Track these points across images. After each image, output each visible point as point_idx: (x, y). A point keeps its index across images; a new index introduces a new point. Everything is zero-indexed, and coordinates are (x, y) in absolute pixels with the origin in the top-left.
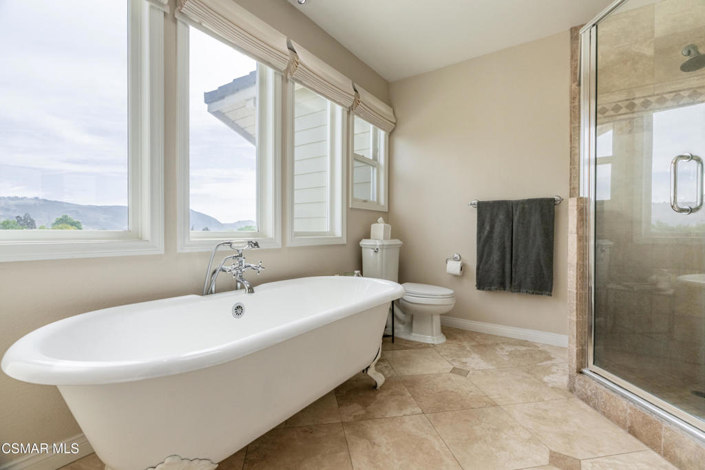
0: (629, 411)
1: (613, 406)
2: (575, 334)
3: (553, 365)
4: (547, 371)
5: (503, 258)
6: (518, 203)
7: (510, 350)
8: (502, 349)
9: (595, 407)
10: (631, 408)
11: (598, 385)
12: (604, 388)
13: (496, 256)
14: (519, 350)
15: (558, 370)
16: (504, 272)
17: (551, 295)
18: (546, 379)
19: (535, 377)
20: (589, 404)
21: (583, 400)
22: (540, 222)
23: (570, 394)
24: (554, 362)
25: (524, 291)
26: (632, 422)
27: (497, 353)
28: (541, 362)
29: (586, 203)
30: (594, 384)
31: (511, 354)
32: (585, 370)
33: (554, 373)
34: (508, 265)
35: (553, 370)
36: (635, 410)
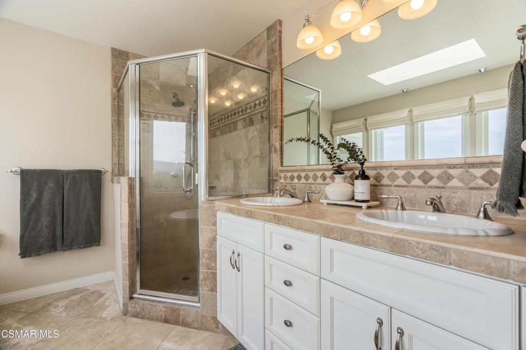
0: (164, 309)
1: (154, 311)
2: (128, 273)
3: (106, 299)
4: (103, 307)
5: (53, 221)
6: (68, 173)
7: (64, 305)
8: (56, 307)
9: (143, 318)
10: (165, 307)
11: (144, 302)
12: (148, 302)
13: (45, 221)
14: (74, 300)
15: (110, 302)
16: (54, 235)
17: (99, 245)
18: (104, 315)
19: (96, 318)
20: (139, 318)
21: (134, 317)
22: (89, 189)
23: (125, 317)
24: (105, 297)
25: (76, 247)
26: (165, 316)
27: (52, 313)
28: (96, 302)
29: (134, 181)
30: (141, 302)
31: (66, 308)
32: (135, 296)
33: (108, 306)
34: (59, 229)
35: (107, 304)
36: (167, 307)
